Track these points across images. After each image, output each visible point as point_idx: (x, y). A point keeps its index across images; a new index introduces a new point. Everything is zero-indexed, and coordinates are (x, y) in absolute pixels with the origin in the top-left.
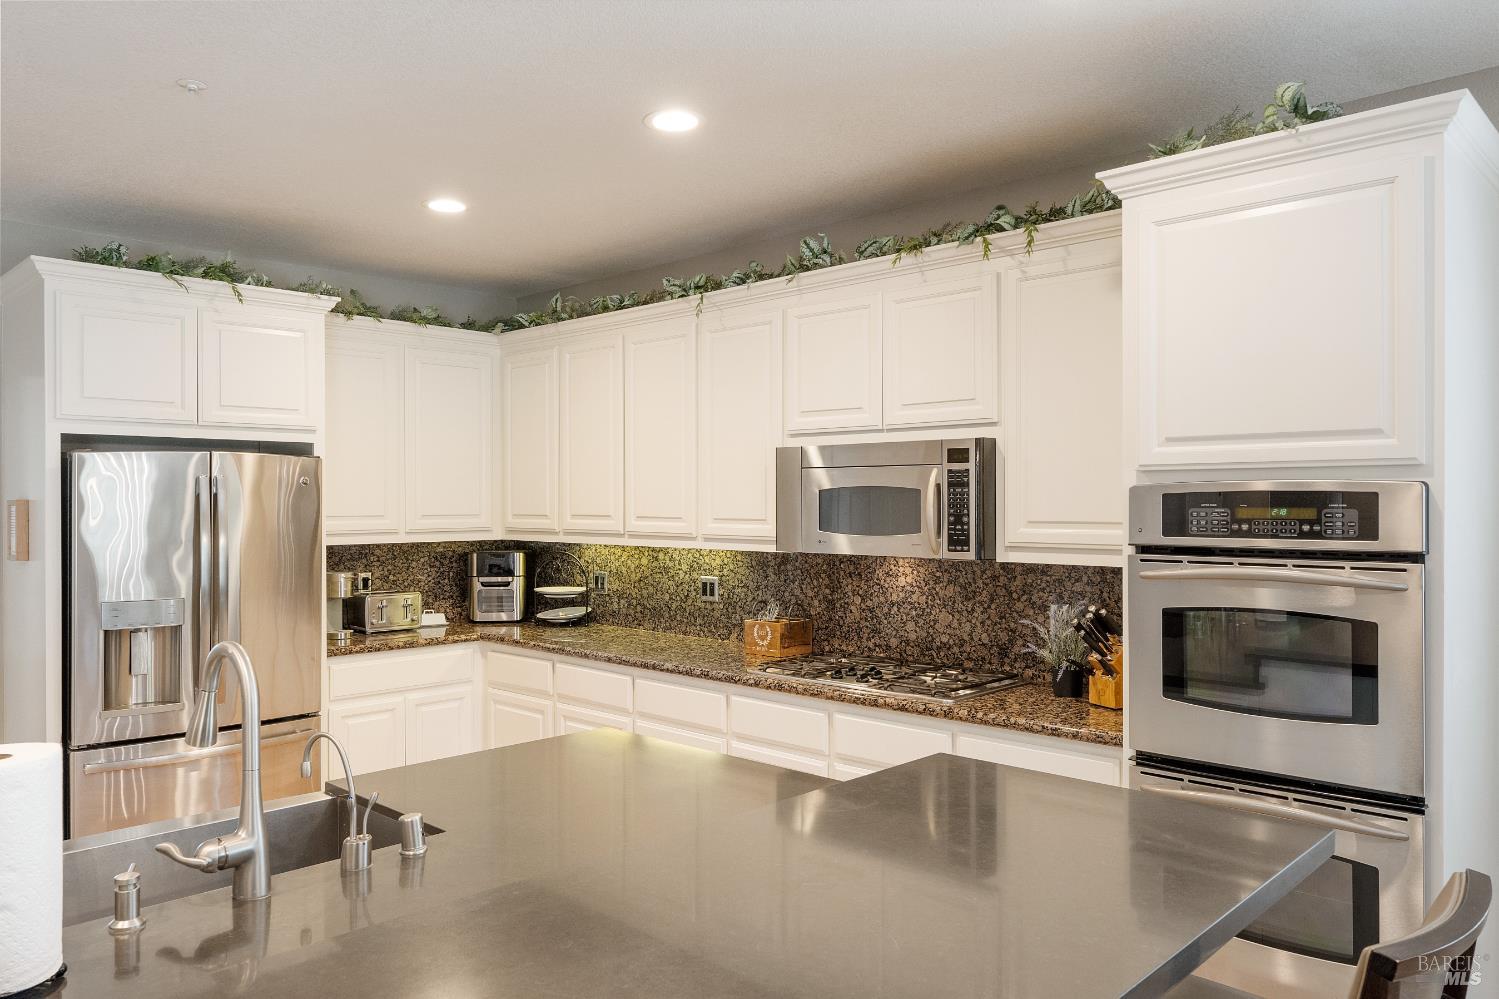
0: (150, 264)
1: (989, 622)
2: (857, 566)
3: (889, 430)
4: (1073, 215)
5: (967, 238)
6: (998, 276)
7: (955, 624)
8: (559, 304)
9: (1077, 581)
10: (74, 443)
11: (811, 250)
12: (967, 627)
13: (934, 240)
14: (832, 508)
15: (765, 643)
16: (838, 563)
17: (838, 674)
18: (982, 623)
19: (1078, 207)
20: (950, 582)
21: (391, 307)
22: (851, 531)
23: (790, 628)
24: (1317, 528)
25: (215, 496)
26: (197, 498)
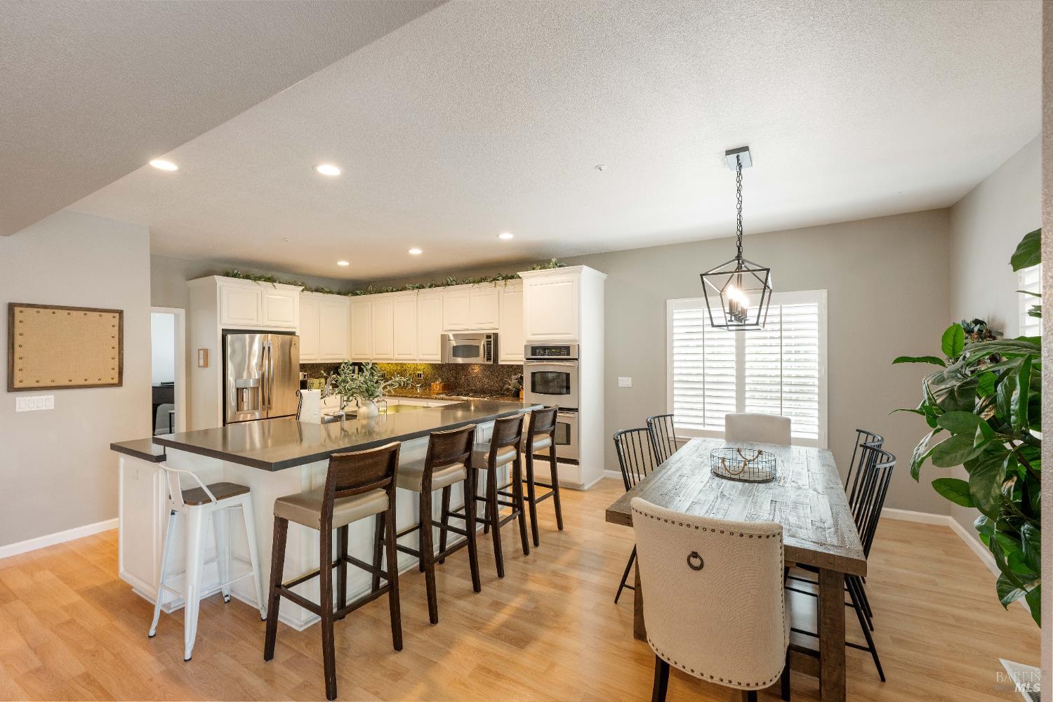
0: (247, 277)
1: (498, 381)
2: (464, 367)
3: (472, 330)
4: (515, 278)
5: (491, 282)
6: (498, 291)
7: (489, 382)
8: (371, 289)
10: (225, 332)
11: (450, 281)
12: (492, 383)
13: (483, 281)
14: (456, 351)
15: (437, 390)
16: (458, 367)
17: (458, 395)
18: (496, 382)
19: (517, 276)
20: (487, 371)
21: (314, 287)
22: (460, 357)
23: (444, 385)
25: (269, 348)
26: (264, 348)
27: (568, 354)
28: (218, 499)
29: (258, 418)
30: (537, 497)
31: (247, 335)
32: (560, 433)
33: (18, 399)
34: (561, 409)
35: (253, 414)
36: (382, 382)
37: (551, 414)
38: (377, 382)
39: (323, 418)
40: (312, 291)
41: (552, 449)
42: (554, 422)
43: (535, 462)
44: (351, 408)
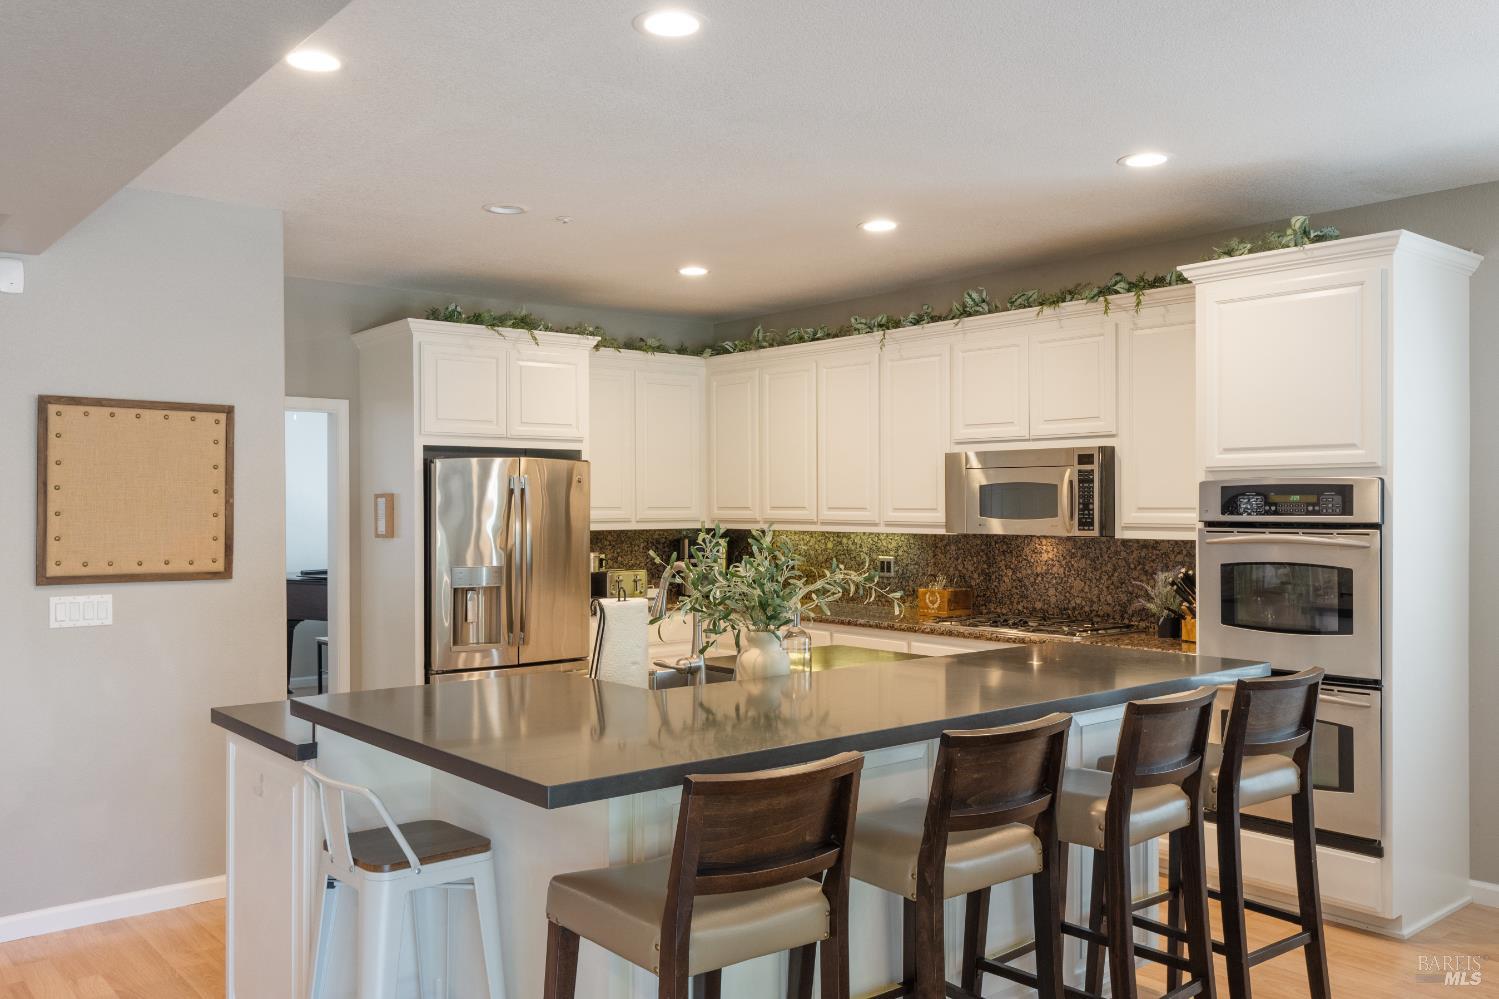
0: (476, 319)
1: (1112, 587)
2: (1008, 545)
3: (1034, 440)
4: (1170, 284)
5: (1093, 298)
6: (1117, 325)
7: (1087, 590)
8: (761, 335)
9: (1179, 553)
11: (973, 300)
12: (1096, 591)
13: (1068, 297)
14: (993, 499)
15: (936, 606)
16: (993, 544)
17: (995, 624)
18: (1108, 588)
19: (1174, 278)
20: (1082, 557)
22: (1001, 517)
23: (955, 594)
24: (1317, 508)
25: (523, 491)
26: (511, 492)
27: (1347, 508)
28: (423, 860)
29: (496, 664)
30: (1252, 946)
31: (474, 461)
32: (1324, 754)
33: (53, 600)
34: (1332, 680)
35: (486, 654)
36: (799, 583)
37: (1298, 695)
38: (786, 584)
39: (652, 674)
40: (618, 348)
41: (1301, 802)
42: (1307, 720)
43: (1247, 838)
44: (721, 648)
